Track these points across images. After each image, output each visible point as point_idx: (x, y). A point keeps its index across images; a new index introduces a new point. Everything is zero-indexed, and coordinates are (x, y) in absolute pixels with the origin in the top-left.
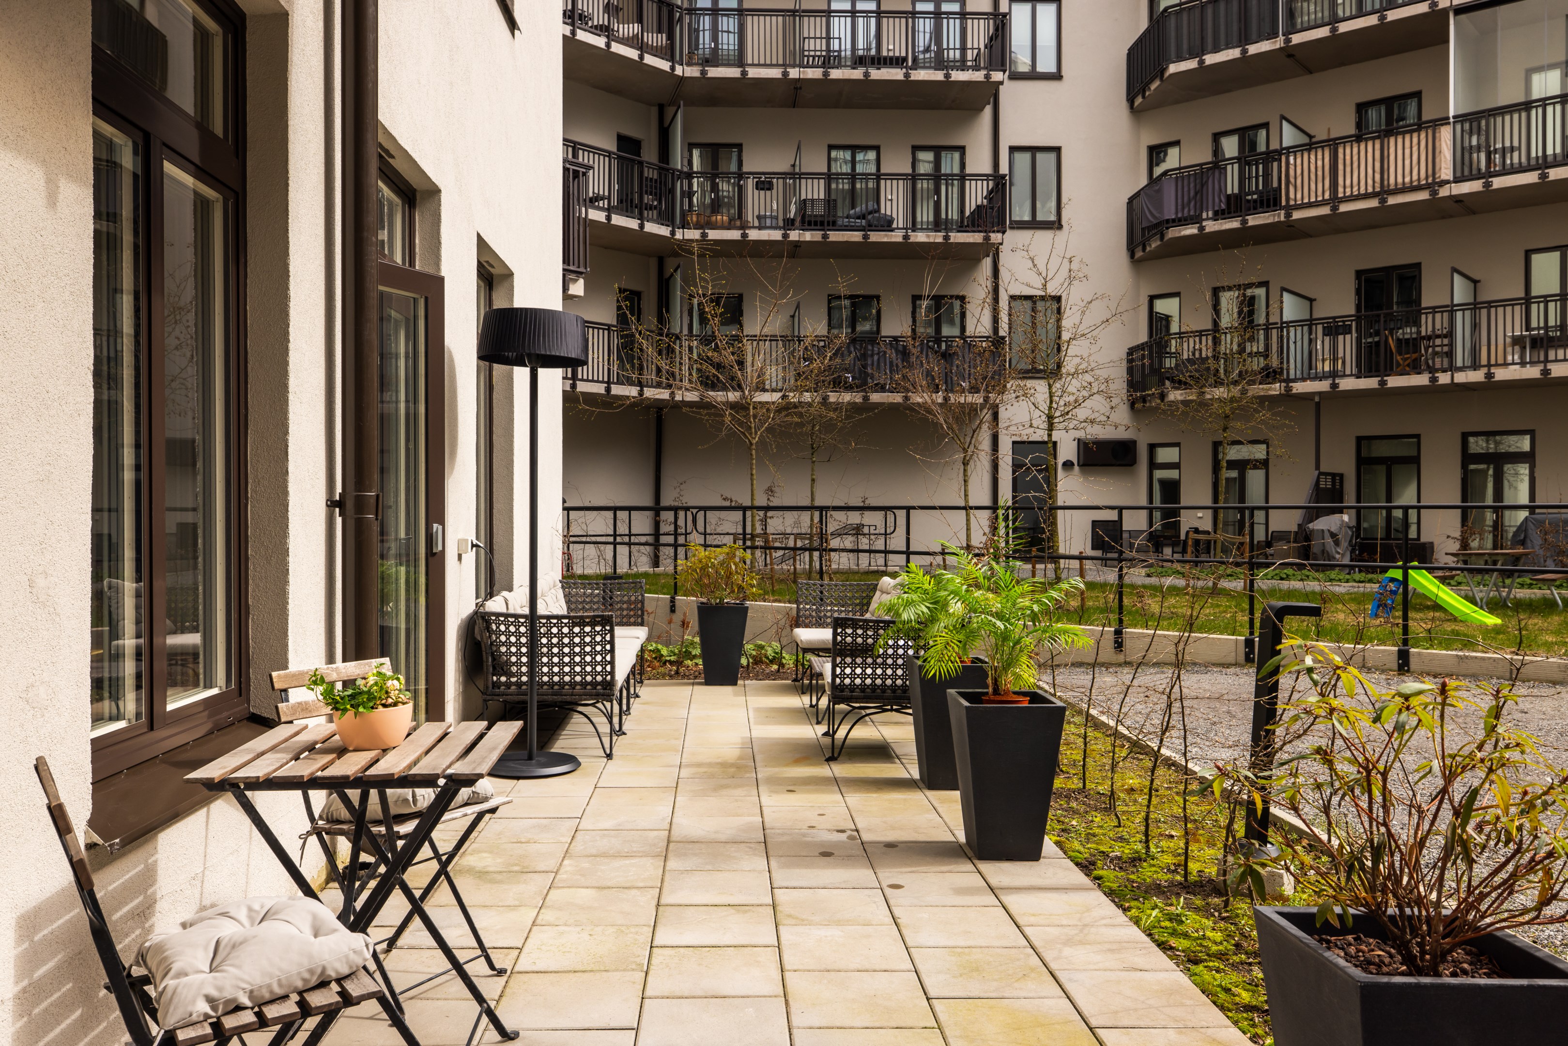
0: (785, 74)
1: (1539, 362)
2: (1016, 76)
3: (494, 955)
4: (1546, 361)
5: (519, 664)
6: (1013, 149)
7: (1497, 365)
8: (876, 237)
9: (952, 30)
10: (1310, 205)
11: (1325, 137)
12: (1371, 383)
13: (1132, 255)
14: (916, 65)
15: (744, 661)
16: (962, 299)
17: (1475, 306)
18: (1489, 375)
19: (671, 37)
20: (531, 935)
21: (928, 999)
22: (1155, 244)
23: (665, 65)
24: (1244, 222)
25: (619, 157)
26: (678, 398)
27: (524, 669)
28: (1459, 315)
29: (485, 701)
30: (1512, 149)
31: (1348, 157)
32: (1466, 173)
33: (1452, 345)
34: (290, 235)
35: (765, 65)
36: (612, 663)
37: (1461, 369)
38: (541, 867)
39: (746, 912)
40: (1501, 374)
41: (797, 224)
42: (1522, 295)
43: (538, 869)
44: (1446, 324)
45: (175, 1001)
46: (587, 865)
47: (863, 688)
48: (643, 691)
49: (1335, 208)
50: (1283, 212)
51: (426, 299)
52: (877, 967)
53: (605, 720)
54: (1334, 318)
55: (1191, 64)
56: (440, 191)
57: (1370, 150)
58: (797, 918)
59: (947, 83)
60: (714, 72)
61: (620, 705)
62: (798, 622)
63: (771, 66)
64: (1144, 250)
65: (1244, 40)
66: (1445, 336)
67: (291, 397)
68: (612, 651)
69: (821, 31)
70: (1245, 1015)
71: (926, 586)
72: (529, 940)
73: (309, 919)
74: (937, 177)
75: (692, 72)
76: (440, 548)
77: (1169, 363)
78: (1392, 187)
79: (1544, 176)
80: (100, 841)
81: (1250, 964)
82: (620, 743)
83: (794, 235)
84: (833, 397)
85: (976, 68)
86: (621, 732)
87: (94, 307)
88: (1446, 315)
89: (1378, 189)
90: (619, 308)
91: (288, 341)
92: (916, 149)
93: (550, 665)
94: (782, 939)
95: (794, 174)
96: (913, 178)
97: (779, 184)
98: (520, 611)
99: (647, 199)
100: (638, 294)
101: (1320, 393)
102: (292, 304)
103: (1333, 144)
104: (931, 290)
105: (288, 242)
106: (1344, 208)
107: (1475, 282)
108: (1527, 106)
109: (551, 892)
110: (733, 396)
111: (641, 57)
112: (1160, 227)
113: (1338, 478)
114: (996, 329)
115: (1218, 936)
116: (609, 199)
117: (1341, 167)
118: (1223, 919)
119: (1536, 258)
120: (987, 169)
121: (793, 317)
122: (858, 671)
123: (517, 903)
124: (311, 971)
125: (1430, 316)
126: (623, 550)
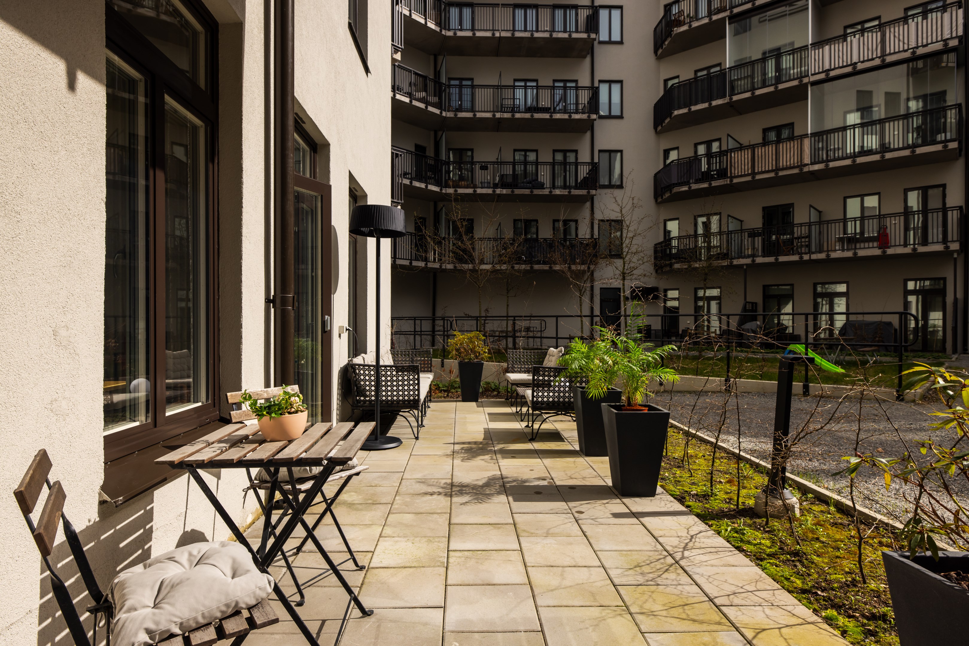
0: (494, 115)
1: (852, 249)
2: (601, 117)
3: (357, 556)
4: (856, 248)
5: (370, 391)
6: (600, 151)
7: (832, 251)
8: (537, 192)
9: (571, 95)
10: (741, 176)
11: (748, 144)
12: (771, 259)
13: (656, 201)
14: (555, 112)
15: (481, 390)
16: (576, 221)
17: (820, 223)
18: (828, 256)
19: (440, 98)
20: (379, 543)
21: (614, 586)
22: (667, 195)
23: (437, 111)
24: (710, 184)
25: (416, 154)
26: (443, 267)
27: (373, 393)
28: (813, 227)
29: (353, 410)
30: (839, 149)
31: (760, 153)
32: (817, 160)
33: (809, 241)
34: (244, 147)
35: (484, 112)
36: (418, 390)
37: (813, 253)
38: (384, 500)
39: (499, 528)
40: (833, 255)
41: (499, 186)
42: (842, 217)
43: (382, 502)
44: (807, 232)
45: (123, 633)
46: (408, 500)
47: (548, 403)
48: (431, 405)
49: (753, 177)
50: (729, 180)
51: (322, 196)
52: (580, 564)
53: (414, 419)
54: (753, 229)
55: (685, 111)
56: (329, 145)
57: (771, 149)
58: (528, 532)
59: (570, 120)
60: (461, 115)
61: (422, 412)
62: (507, 371)
63: (487, 112)
64: (662, 198)
65: (710, 99)
66: (806, 237)
67: (244, 238)
68: (418, 384)
69: (510, 96)
70: (804, 596)
71: (583, 350)
72: (378, 547)
73: (230, 562)
74: (565, 163)
75: (450, 115)
76: (329, 328)
77: (674, 251)
78: (781, 167)
79: (854, 161)
80: (109, 499)
81: (793, 561)
82: (422, 430)
83: (498, 191)
84: (517, 267)
85: (583, 113)
86: (422, 426)
87: (107, 161)
88: (807, 227)
89: (774, 168)
90: (416, 223)
91: (242, 207)
92: (555, 151)
93: (387, 391)
94: (522, 545)
95: (498, 162)
96: (553, 164)
97: (490, 167)
98: (370, 363)
99: (429, 174)
100: (424, 219)
101: (747, 265)
102: (244, 186)
103: (753, 147)
104: (564, 216)
105: (242, 152)
106: (758, 177)
107: (820, 212)
108: (844, 129)
109: (390, 516)
110: (470, 266)
111: (426, 107)
112: (670, 187)
113: (754, 305)
114: (592, 235)
115: (768, 543)
116: (411, 174)
117: (756, 158)
118: (767, 532)
119: (849, 201)
120: (588, 160)
121: (497, 229)
122: (546, 394)
123: (371, 523)
124: (227, 606)
125: (799, 228)
126: (418, 338)
